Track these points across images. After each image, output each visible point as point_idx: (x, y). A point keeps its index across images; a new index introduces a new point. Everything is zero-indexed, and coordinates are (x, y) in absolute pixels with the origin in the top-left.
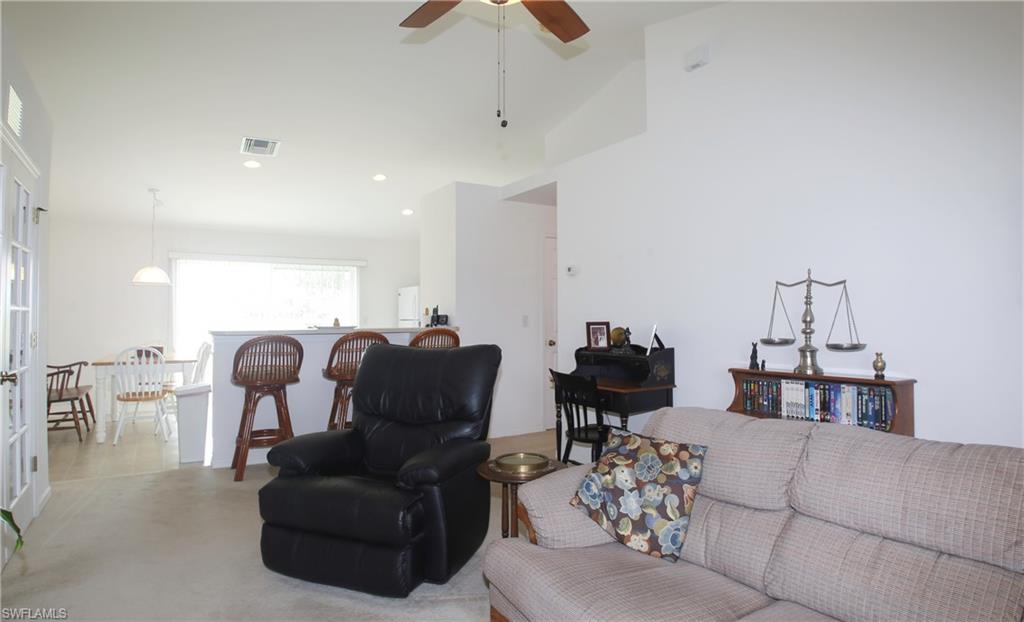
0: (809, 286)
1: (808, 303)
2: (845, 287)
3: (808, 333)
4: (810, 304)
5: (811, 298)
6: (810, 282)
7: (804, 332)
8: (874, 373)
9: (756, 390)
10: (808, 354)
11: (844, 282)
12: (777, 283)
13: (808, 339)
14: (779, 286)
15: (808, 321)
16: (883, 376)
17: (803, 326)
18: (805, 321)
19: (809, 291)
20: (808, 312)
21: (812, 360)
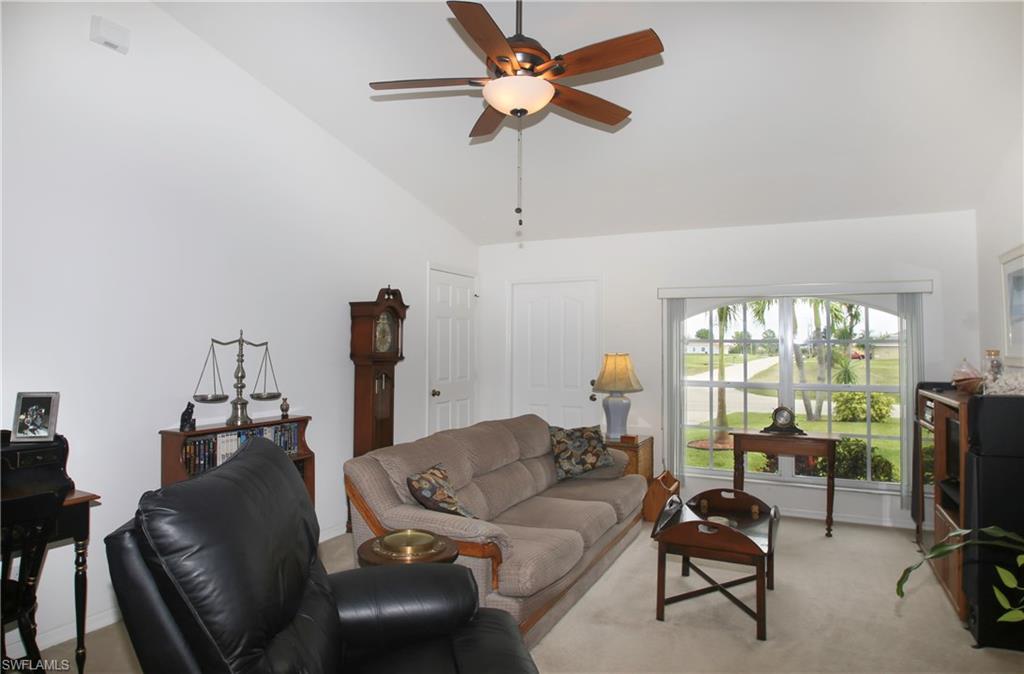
0: (241, 345)
1: (241, 360)
2: (267, 349)
3: (240, 387)
4: (242, 361)
5: (242, 356)
6: (241, 342)
7: (236, 386)
8: (281, 413)
9: (192, 451)
10: (239, 406)
11: (266, 344)
12: (213, 340)
13: (240, 393)
14: (215, 344)
15: (240, 376)
16: (287, 416)
17: (235, 381)
18: (237, 377)
19: (241, 350)
20: (240, 368)
21: (242, 412)
